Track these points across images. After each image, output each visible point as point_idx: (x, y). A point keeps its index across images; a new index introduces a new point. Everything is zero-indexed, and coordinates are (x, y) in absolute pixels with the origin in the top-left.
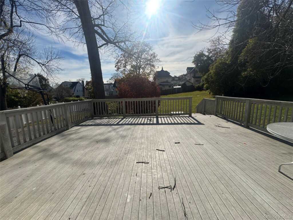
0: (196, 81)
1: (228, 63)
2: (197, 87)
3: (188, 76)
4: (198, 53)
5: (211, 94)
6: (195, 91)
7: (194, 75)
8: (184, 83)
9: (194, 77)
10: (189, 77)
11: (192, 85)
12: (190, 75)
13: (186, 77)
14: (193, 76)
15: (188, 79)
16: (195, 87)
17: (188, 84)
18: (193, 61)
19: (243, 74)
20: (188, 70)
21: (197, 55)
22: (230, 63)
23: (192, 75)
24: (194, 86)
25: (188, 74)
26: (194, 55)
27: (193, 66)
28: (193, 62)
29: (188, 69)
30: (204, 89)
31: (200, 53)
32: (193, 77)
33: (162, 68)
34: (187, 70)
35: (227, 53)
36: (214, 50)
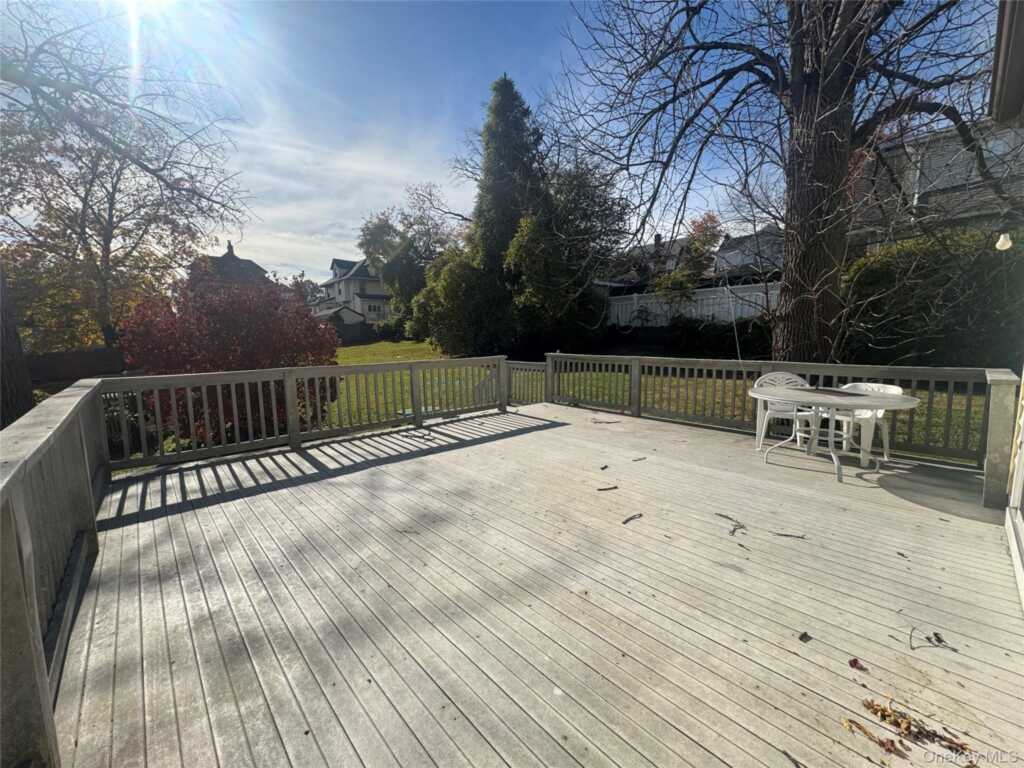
0: (370, 309)
1: (476, 266)
2: (384, 327)
3: (340, 291)
4: (375, 221)
5: (439, 350)
6: (379, 341)
7: (363, 290)
8: (335, 313)
9: (362, 295)
10: (343, 291)
11: (363, 323)
12: (347, 287)
13: (334, 293)
14: (358, 291)
15: (341, 299)
16: (375, 328)
17: (349, 318)
18: (360, 241)
19: (520, 300)
20: (335, 267)
21: (370, 225)
22: (482, 267)
23: (354, 288)
24: (372, 325)
25: (339, 282)
26: (362, 224)
27: (358, 256)
28: (361, 245)
29: (339, 266)
30: (406, 334)
31: (380, 219)
32: (360, 296)
33: (230, 247)
34: (332, 268)
35: (469, 239)
36: (420, 221)
